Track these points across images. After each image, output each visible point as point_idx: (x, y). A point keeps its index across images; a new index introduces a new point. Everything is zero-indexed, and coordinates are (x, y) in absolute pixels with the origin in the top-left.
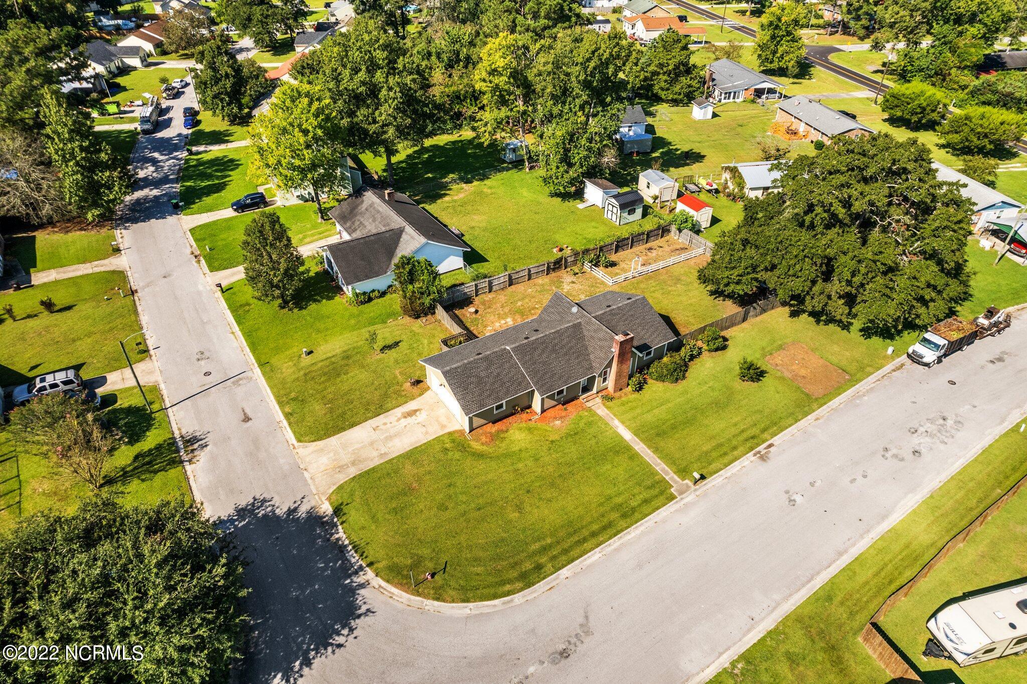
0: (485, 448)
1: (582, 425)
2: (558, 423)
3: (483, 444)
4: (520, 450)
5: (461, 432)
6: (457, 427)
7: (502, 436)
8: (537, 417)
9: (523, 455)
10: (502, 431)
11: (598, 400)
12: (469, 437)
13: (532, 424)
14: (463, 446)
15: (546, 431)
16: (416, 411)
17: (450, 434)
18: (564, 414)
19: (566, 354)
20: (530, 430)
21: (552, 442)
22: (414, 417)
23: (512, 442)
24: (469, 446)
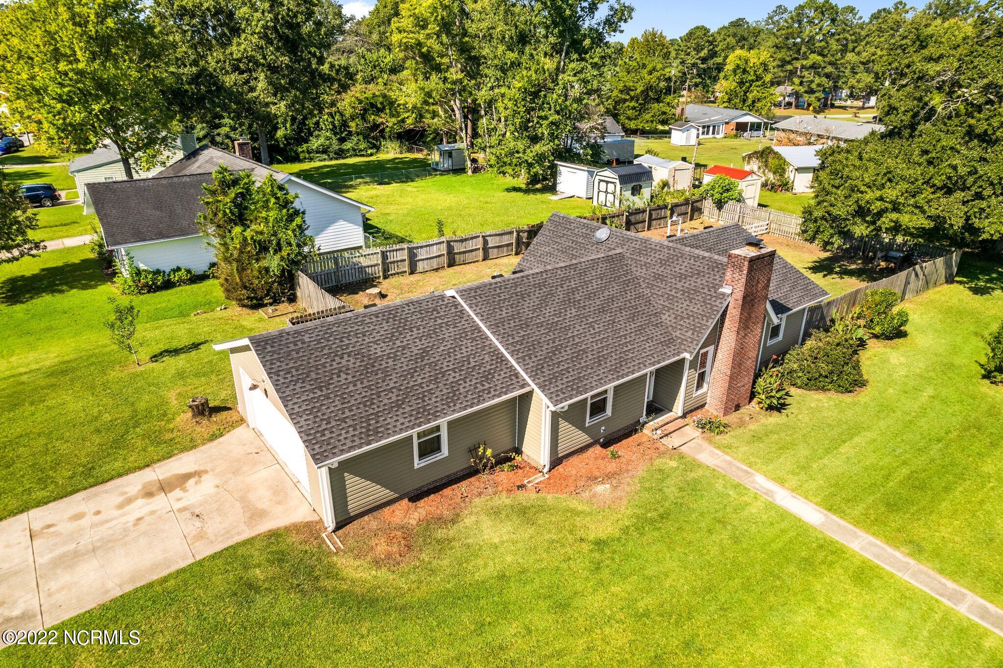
0: (383, 574)
1: (671, 490)
2: (602, 489)
3: (377, 563)
4: (502, 577)
5: (311, 529)
6: (300, 514)
7: (440, 534)
8: (539, 478)
9: (513, 592)
10: (440, 521)
11: (691, 432)
12: (333, 542)
13: (527, 497)
14: (310, 572)
15: (575, 513)
16: (187, 477)
17: (275, 535)
18: (612, 466)
19: (602, 310)
20: (523, 512)
21: (600, 544)
22: (177, 493)
23: (473, 552)
24: (332, 573)
